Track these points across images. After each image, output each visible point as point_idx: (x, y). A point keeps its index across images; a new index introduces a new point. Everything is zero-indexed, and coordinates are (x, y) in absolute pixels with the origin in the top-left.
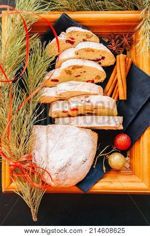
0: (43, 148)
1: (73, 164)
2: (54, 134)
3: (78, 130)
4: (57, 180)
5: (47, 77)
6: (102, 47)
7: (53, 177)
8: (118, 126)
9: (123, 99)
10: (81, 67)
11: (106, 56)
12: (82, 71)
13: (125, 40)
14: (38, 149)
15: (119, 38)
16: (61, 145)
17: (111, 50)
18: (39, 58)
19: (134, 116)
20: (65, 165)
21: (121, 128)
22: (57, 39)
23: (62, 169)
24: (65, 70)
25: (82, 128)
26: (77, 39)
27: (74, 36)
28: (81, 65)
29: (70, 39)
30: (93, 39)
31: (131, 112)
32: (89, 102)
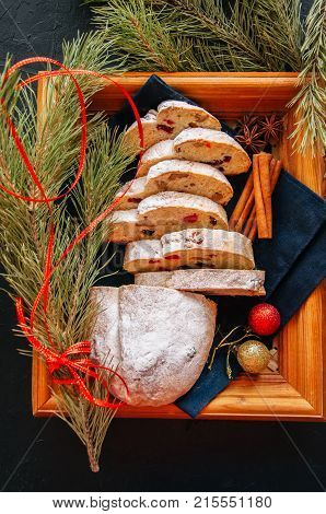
0: (113, 333)
1: (169, 361)
2: (133, 302)
3: (178, 296)
4: (137, 392)
5: (119, 194)
6: (227, 139)
7: (132, 386)
8: (256, 289)
9: (266, 236)
10: (186, 175)
11: (233, 155)
12: (188, 184)
13: (269, 126)
14: (103, 332)
15: (256, 122)
16: (147, 324)
17: (243, 145)
18: (106, 157)
19: (286, 271)
20: (153, 362)
21: (263, 292)
22: (139, 122)
23: (147, 372)
24: (156, 181)
25: (187, 292)
26: (178, 122)
27: (173, 117)
28: (186, 171)
29: (165, 123)
30: (208, 123)
31: (282, 263)
32: (200, 242)
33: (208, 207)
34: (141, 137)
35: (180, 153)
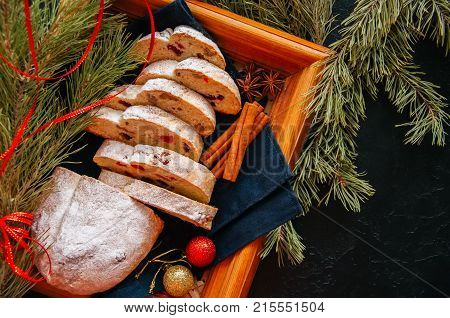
0: (59, 214)
1: (97, 257)
2: (87, 194)
3: (129, 202)
4: (58, 275)
5: (113, 93)
7: (55, 267)
8: (200, 222)
9: (229, 179)
10: (176, 99)
11: (226, 96)
12: (176, 107)
13: (270, 81)
14: (51, 210)
15: (261, 73)
16: (90, 217)
17: (241, 90)
19: (235, 215)
20: (82, 253)
21: (208, 226)
22: (153, 36)
23: (73, 260)
24: (148, 93)
25: (138, 202)
26: (188, 49)
27: (184, 43)
28: (177, 95)
29: (176, 45)
30: (215, 59)
31: (235, 207)
32: (166, 163)
33: (186, 135)
34: (151, 49)
35: (179, 78)
